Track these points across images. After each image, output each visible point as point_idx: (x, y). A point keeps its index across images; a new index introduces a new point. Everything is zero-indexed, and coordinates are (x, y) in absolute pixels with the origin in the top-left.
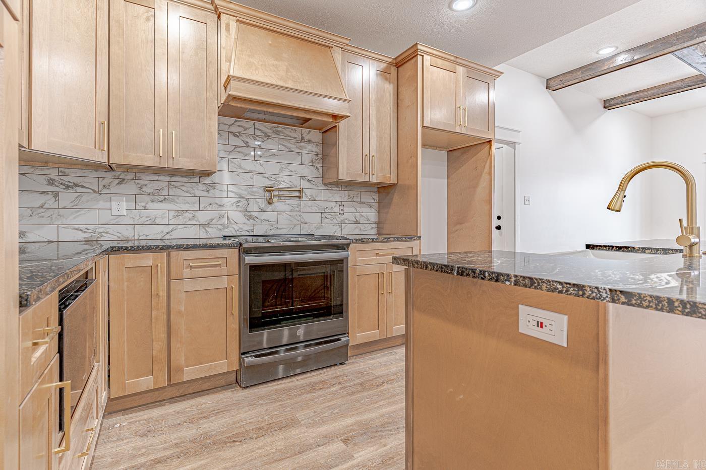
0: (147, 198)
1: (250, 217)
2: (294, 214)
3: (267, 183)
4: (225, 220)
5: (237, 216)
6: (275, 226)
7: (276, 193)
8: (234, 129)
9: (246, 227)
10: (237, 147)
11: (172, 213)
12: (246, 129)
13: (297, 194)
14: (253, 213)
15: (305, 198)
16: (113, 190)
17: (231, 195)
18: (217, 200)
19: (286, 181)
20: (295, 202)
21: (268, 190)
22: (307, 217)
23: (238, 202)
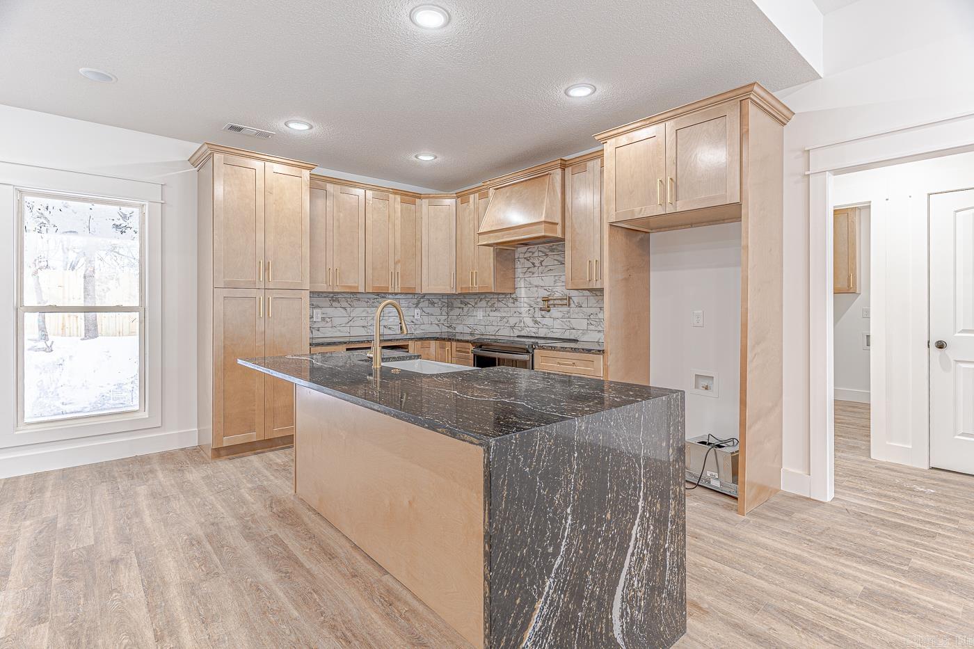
0: (489, 309)
1: (536, 322)
2: (564, 320)
3: (546, 294)
4: (522, 324)
5: (529, 321)
6: (551, 330)
7: (552, 302)
8: (527, 255)
9: (534, 330)
10: (529, 268)
11: (499, 319)
12: (533, 253)
13: (565, 302)
14: (538, 319)
15: (572, 305)
16: (479, 305)
17: (526, 305)
18: (518, 309)
19: (559, 291)
20: (565, 309)
21: (546, 300)
22: (574, 323)
23: (529, 310)
